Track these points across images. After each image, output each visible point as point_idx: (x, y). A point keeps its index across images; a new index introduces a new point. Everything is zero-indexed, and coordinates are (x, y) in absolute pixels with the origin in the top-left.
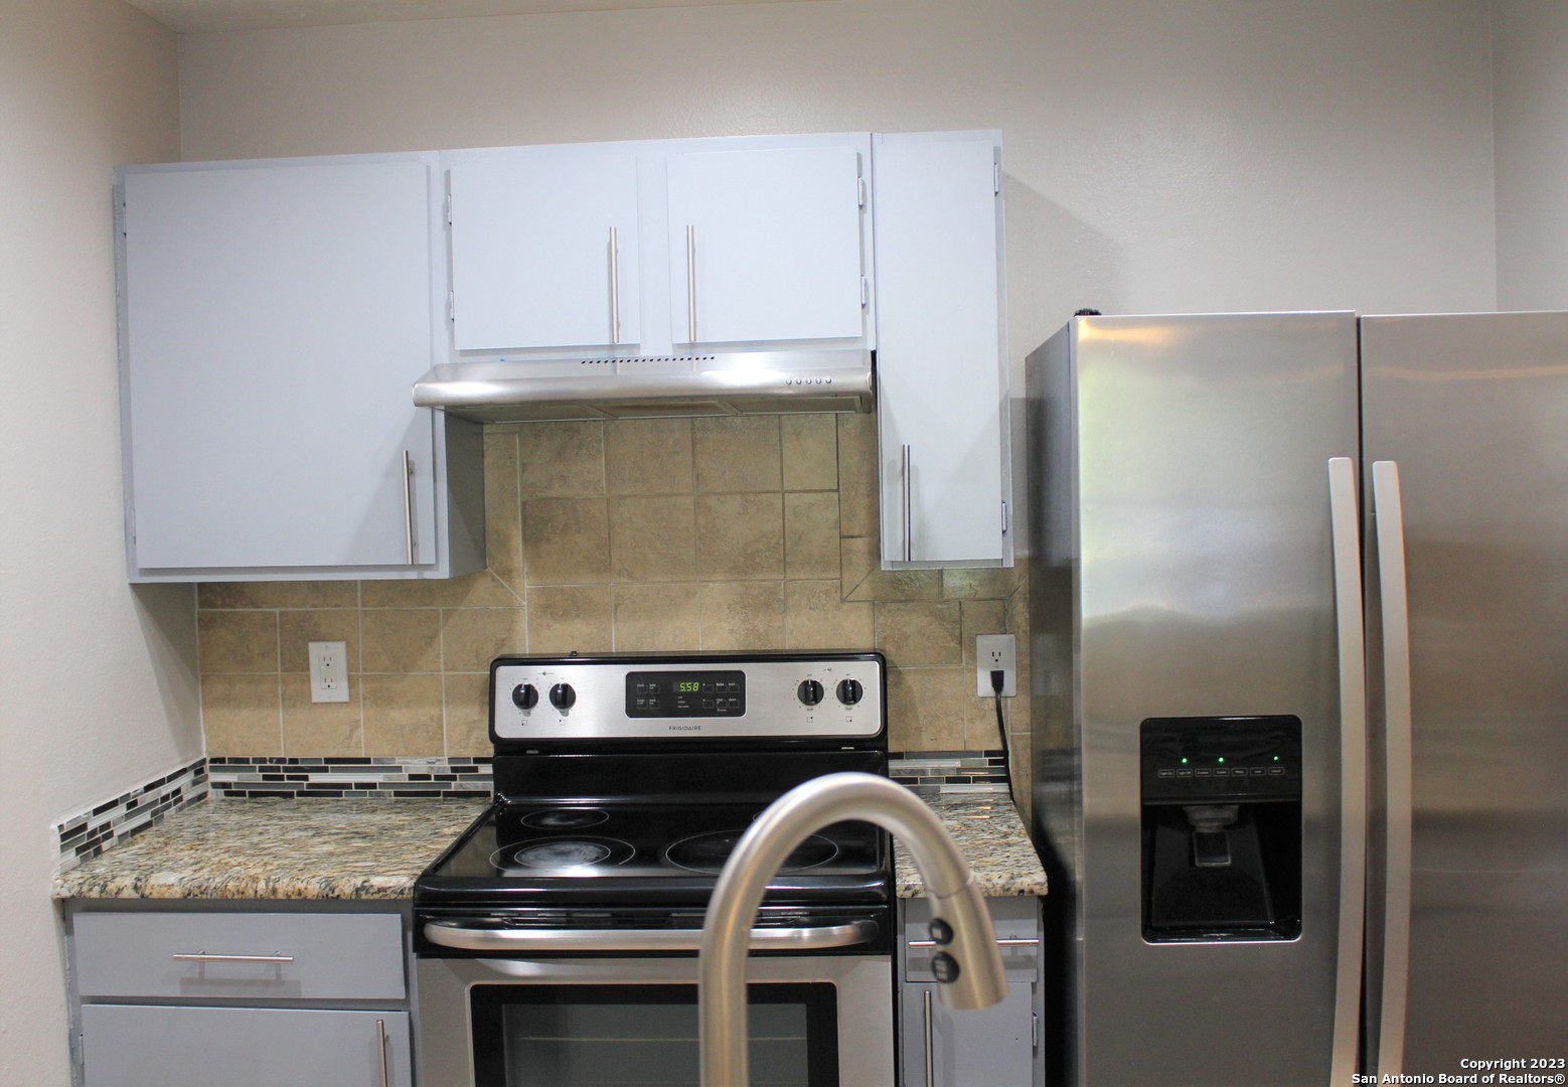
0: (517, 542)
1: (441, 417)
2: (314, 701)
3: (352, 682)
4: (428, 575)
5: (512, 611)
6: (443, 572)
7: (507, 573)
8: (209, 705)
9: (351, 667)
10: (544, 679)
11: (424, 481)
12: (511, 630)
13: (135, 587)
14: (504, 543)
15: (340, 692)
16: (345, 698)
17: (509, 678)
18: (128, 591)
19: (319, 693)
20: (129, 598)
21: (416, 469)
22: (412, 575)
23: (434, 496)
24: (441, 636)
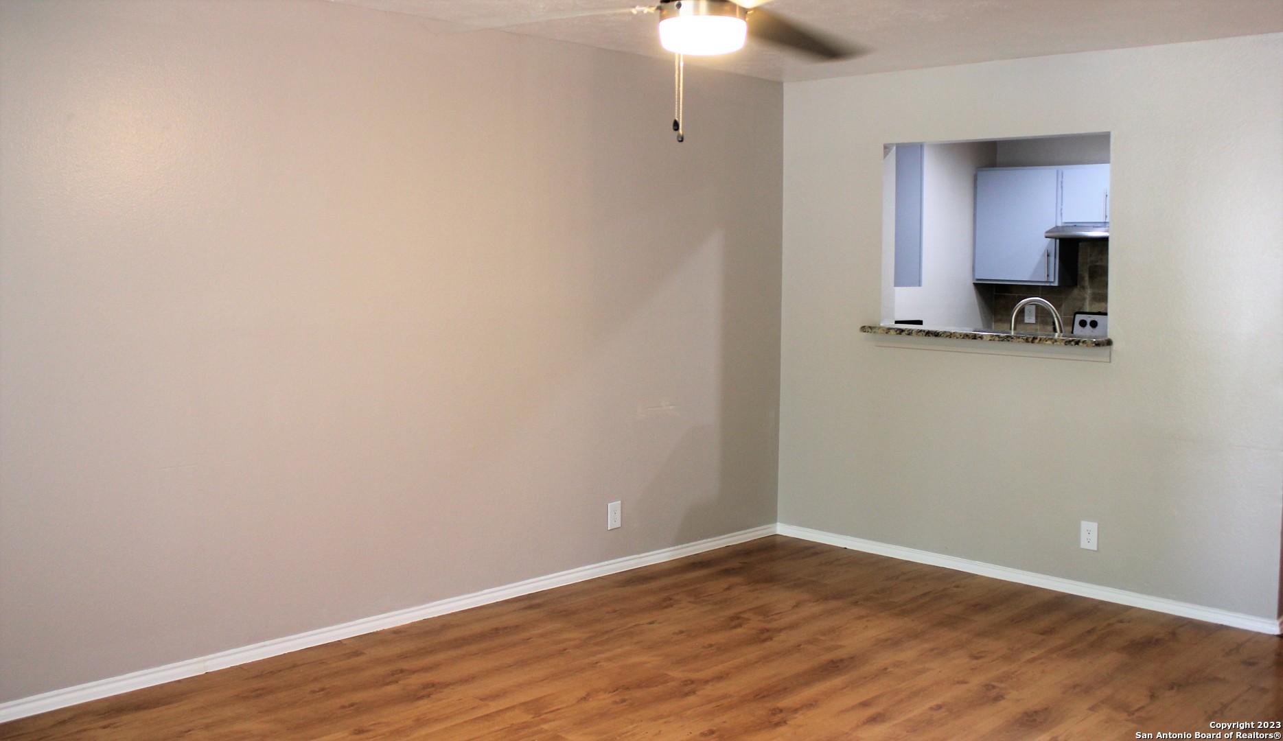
0: (1087, 278)
1: (1058, 241)
2: (1026, 322)
3: (1037, 317)
4: (1052, 285)
5: (1084, 299)
6: (1056, 284)
7: (1083, 287)
8: (996, 321)
9: (1037, 313)
10: (1089, 318)
11: (1052, 258)
12: (1083, 304)
13: (975, 284)
14: (1083, 278)
15: (1033, 320)
16: (1034, 322)
17: (1079, 318)
18: (972, 285)
19: (1027, 320)
20: (972, 287)
21: (1050, 255)
22: (1048, 284)
23: (1055, 263)
24: (1063, 306)
